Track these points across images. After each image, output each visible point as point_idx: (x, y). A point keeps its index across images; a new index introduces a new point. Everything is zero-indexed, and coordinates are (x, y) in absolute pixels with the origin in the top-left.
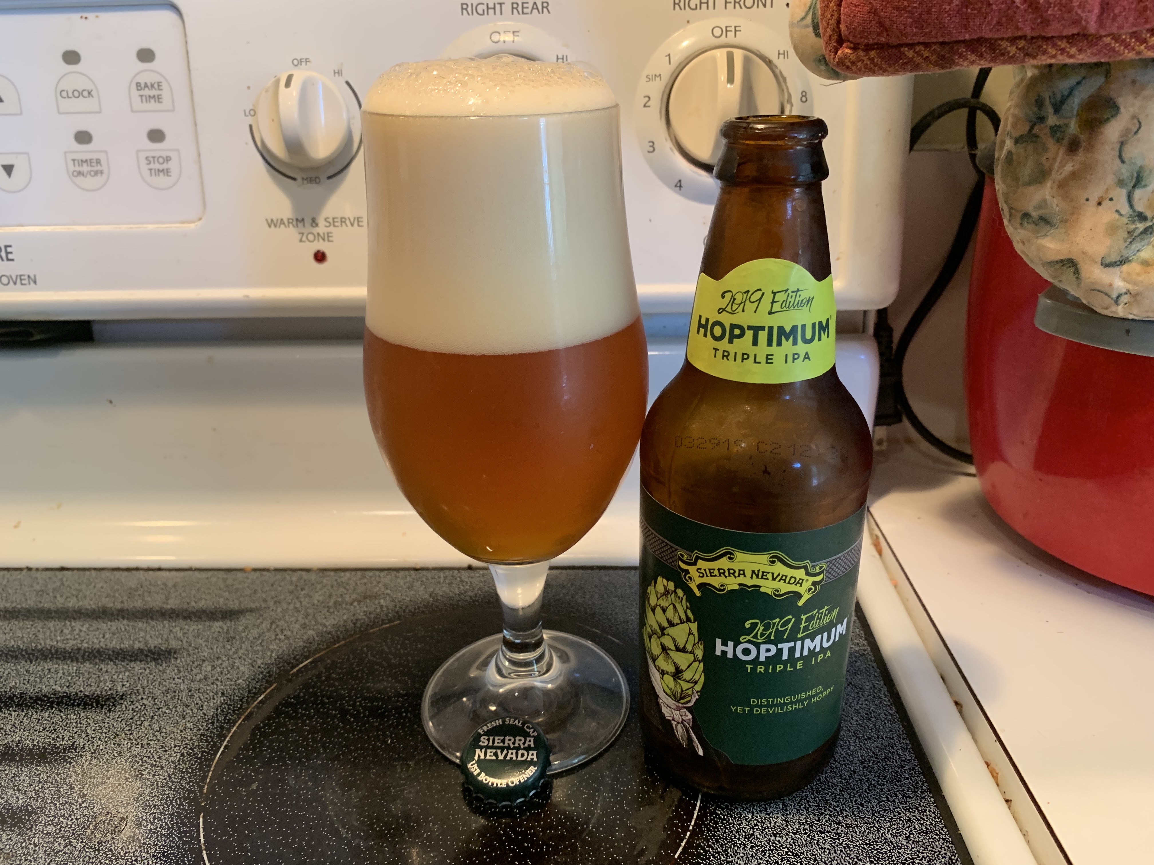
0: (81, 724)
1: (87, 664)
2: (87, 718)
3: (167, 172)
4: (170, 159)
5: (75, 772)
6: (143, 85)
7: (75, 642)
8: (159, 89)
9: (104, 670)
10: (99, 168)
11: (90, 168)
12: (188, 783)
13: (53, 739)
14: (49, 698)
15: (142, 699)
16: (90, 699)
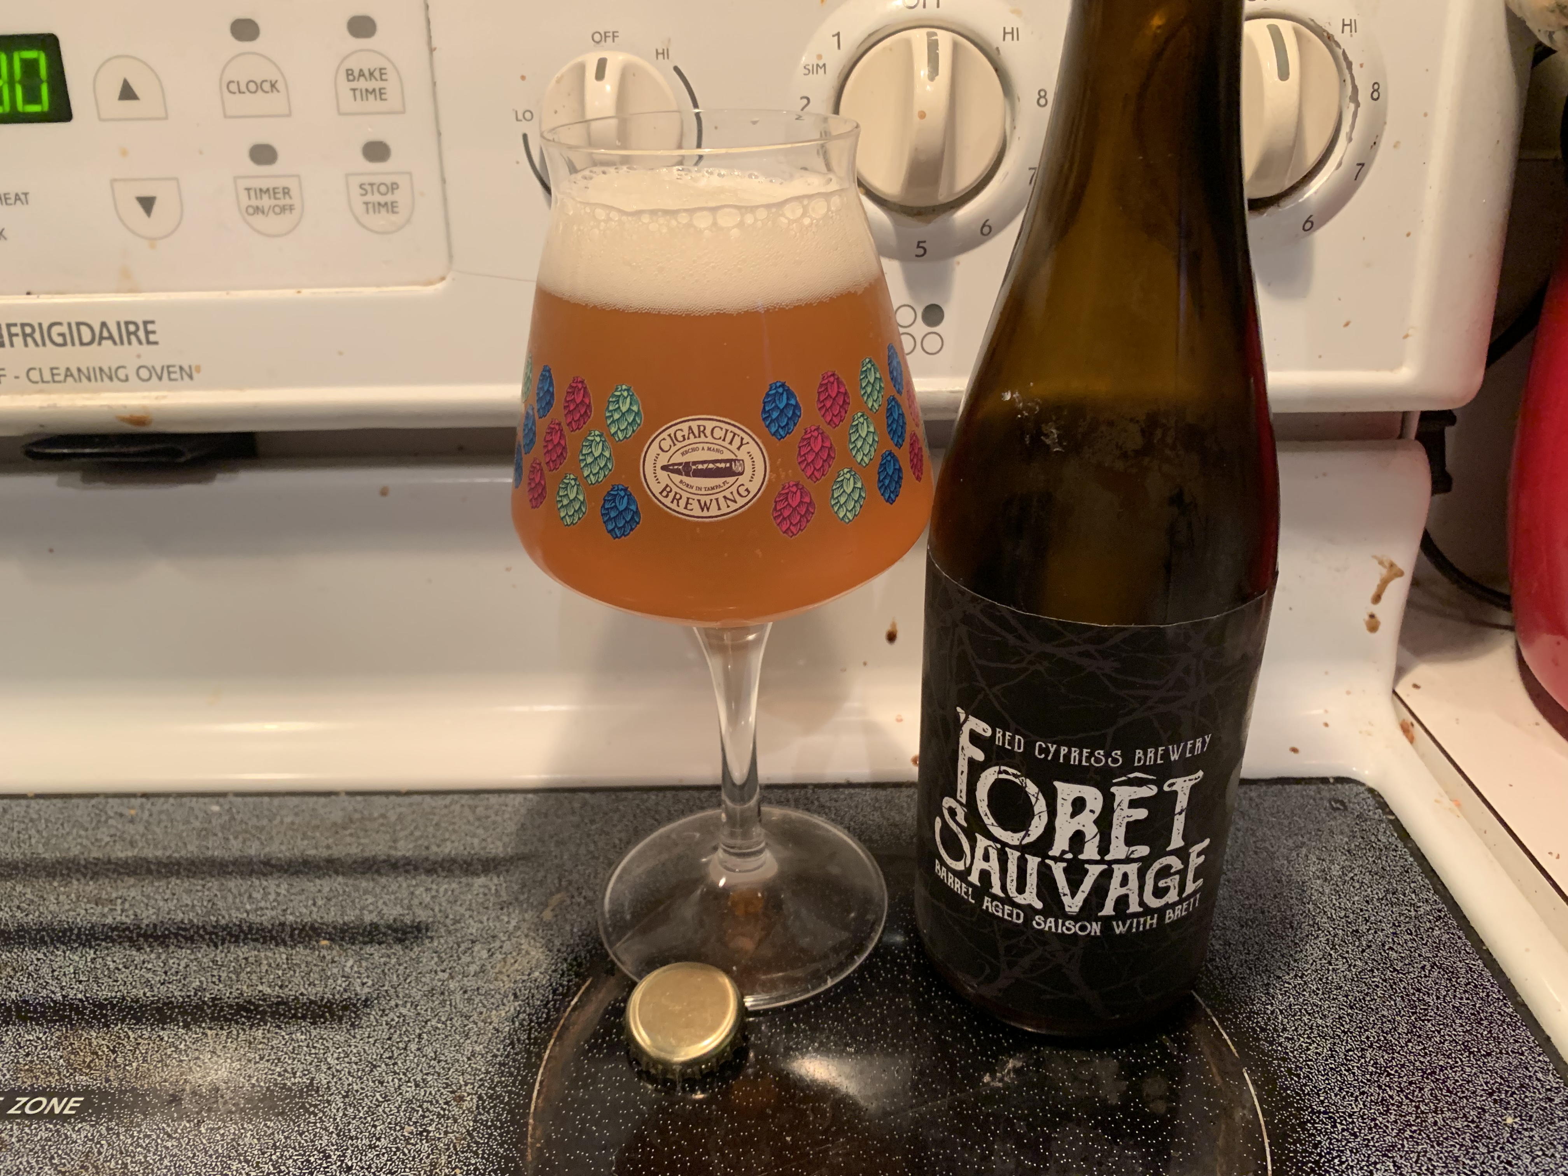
0: (315, 1048)
1: (300, 948)
2: (321, 1038)
3: (391, 207)
4: (398, 188)
5: (326, 1129)
6: (356, 74)
7: (274, 913)
8: (382, 79)
9: (329, 958)
10: (287, 201)
11: (273, 202)
12: (501, 1145)
13: (280, 1075)
14: (257, 1007)
15: (397, 1006)
16: (319, 1007)
